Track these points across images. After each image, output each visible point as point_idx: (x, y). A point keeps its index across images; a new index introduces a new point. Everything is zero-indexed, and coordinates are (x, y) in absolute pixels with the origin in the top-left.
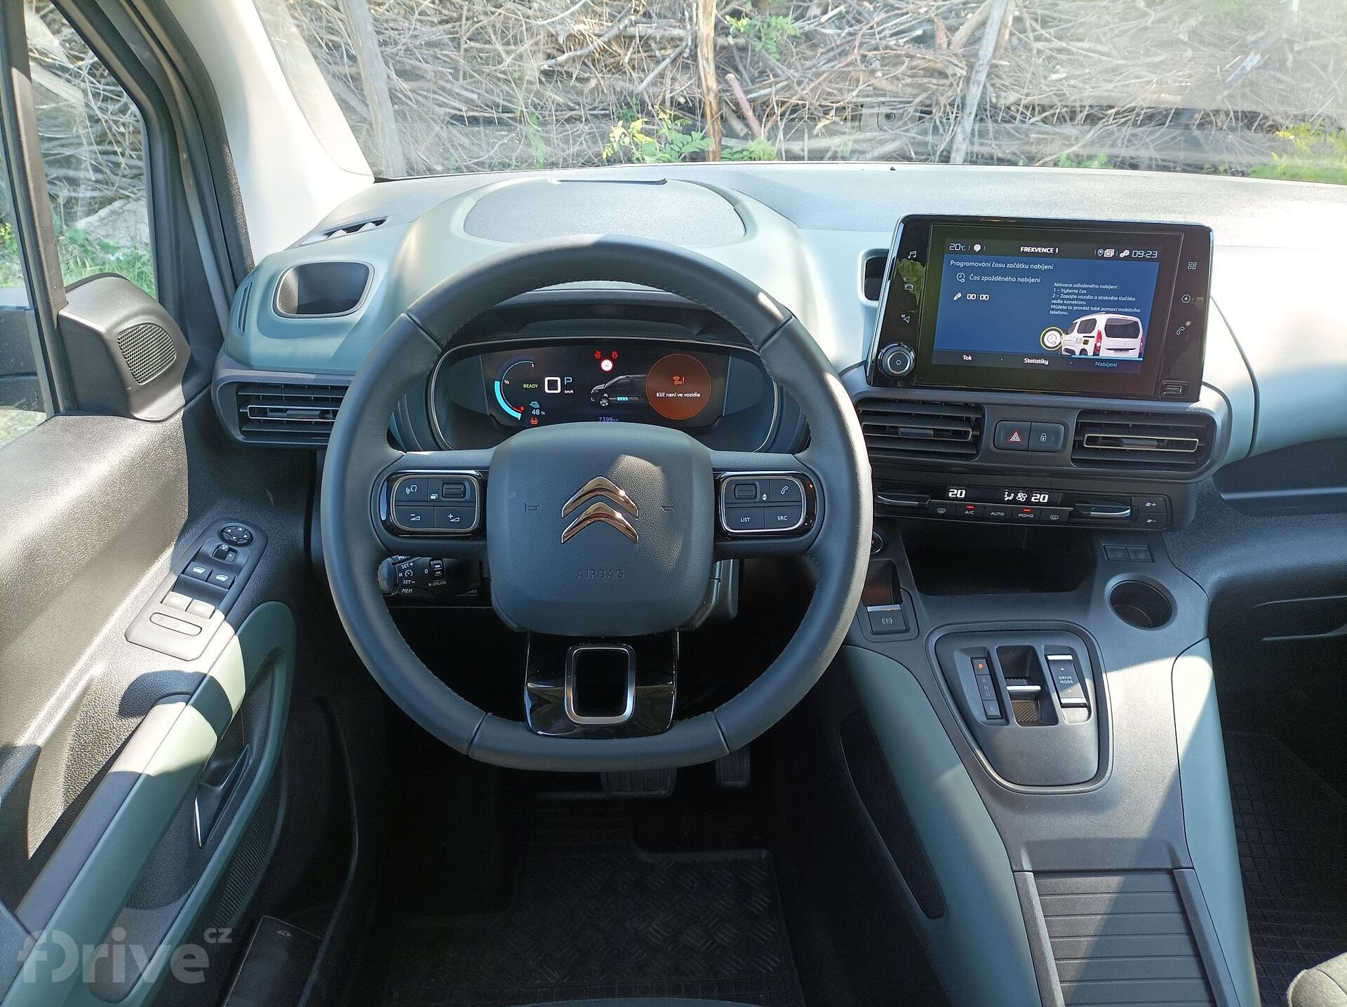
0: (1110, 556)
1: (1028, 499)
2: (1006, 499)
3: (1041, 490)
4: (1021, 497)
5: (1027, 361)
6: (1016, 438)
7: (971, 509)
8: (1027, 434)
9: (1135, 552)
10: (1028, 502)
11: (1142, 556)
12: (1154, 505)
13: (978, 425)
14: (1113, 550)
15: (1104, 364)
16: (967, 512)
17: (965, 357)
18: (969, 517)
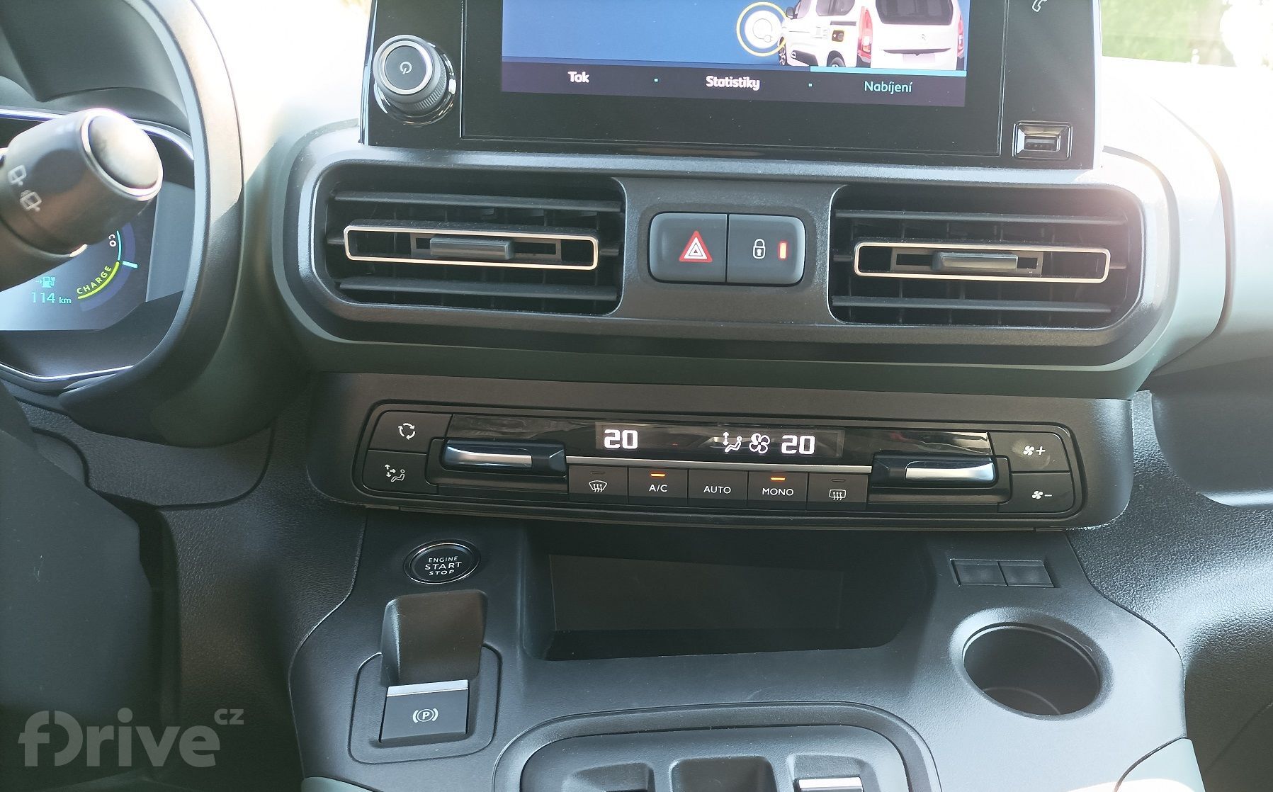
0: (965, 578)
1: (775, 446)
2: (727, 450)
3: (798, 424)
4: (758, 441)
5: (712, 81)
6: (696, 251)
7: (657, 482)
8: (722, 241)
9: (1018, 572)
10: (774, 455)
11: (1033, 578)
12: (1041, 451)
13: (611, 230)
14: (970, 569)
15: (882, 87)
16: (652, 488)
17: (575, 77)
18: (656, 500)
